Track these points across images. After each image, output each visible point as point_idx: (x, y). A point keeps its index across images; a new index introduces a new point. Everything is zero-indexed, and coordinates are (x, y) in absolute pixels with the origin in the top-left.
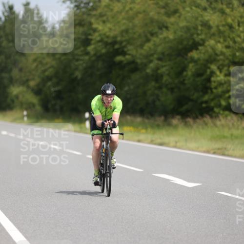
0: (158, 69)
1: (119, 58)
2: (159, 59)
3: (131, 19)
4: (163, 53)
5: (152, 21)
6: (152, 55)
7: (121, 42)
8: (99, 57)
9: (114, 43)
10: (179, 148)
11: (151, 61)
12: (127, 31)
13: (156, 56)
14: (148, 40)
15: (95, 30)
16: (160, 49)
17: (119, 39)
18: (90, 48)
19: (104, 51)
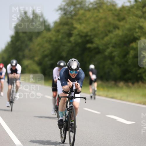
0: (112, 52)
1: (89, 45)
2: (113, 47)
3: (97, 22)
4: (115, 44)
5: (110, 24)
6: (109, 44)
7: (90, 36)
8: (77, 44)
9: (86, 36)
10: (123, 100)
11: (108, 48)
12: (94, 29)
13: (111, 45)
14: (107, 35)
15: (75, 28)
16: (113, 41)
17: (89, 34)
18: (72, 39)
19: (80, 41)
